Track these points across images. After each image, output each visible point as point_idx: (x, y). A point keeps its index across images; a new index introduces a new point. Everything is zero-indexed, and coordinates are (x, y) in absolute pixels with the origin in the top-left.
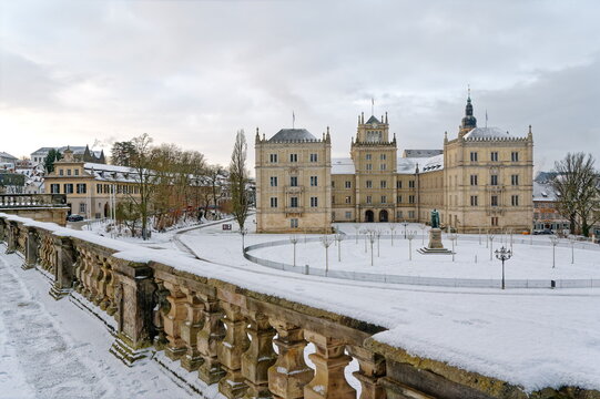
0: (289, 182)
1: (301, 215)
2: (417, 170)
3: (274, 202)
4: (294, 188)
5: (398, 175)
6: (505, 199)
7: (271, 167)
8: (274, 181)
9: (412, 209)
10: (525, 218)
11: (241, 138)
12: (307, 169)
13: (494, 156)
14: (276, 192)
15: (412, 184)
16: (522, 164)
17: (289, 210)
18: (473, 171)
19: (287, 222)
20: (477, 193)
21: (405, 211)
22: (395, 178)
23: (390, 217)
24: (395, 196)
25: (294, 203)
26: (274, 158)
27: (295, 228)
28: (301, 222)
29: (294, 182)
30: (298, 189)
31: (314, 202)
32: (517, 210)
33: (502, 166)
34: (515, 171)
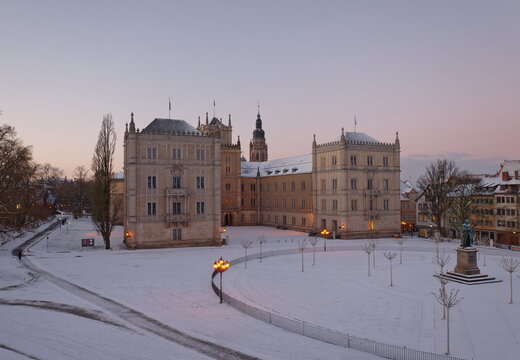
0: (170, 183)
1: (185, 224)
2: (258, 174)
3: (152, 208)
4: (178, 191)
5: (242, 178)
6: (380, 203)
7: (150, 164)
8: (152, 182)
9: (254, 212)
10: (394, 221)
11: (107, 124)
12: (192, 168)
13: (370, 161)
14: (154, 196)
15: (253, 187)
16: (392, 169)
17: (172, 218)
18: (353, 175)
19: (169, 233)
20: (356, 197)
21: (247, 214)
22: (239, 181)
23: (235, 220)
24: (239, 199)
25: (177, 208)
26: (152, 152)
27: (177, 242)
28: (186, 233)
29: (177, 184)
30: (182, 192)
31: (201, 207)
32: (388, 214)
33: (375, 171)
34: (386, 176)
